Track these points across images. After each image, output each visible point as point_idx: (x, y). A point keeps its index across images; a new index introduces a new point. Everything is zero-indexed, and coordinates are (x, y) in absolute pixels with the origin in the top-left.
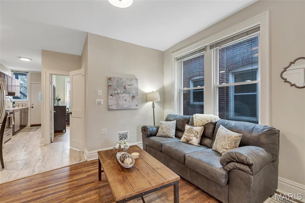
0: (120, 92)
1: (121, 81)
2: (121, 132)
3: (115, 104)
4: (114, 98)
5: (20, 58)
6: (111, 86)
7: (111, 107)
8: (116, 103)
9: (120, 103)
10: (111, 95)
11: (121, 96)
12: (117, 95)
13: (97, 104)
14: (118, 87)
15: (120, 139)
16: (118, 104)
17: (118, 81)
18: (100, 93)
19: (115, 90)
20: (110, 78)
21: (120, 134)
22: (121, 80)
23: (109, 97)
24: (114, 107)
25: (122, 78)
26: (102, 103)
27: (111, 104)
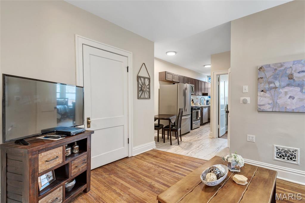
0: (280, 85)
1: (282, 68)
2: (281, 147)
3: (269, 104)
4: (267, 95)
5: (204, 66)
6: (262, 78)
7: (262, 108)
8: (270, 102)
9: (280, 102)
10: (262, 91)
11: (282, 91)
12: (273, 91)
13: (241, 102)
14: (276, 78)
15: (279, 157)
16: (275, 104)
17: (276, 69)
18: (246, 89)
19: (270, 83)
20: (261, 68)
21: (279, 149)
22: (282, 66)
23: (259, 94)
24: (268, 108)
25: (284, 63)
26: (249, 102)
27: (261, 104)
